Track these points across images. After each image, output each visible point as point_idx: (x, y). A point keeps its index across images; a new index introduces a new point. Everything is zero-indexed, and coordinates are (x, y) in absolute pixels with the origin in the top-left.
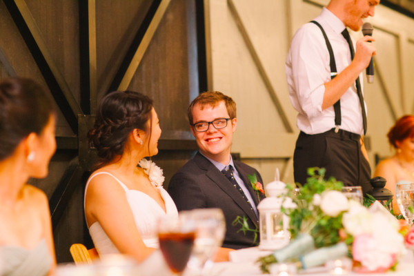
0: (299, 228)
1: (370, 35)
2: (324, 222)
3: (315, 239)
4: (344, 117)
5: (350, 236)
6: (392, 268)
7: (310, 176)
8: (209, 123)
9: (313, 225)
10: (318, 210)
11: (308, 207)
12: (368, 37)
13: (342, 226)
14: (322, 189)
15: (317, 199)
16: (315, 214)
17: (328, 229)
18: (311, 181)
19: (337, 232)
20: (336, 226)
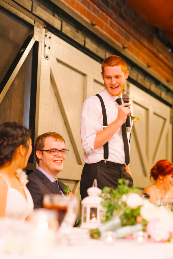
0: (112, 214)
1: (128, 102)
2: (128, 212)
3: (122, 221)
4: (110, 153)
5: (144, 220)
6: (169, 240)
7: (120, 184)
8: (59, 151)
9: (122, 213)
10: (125, 204)
11: (118, 202)
12: (127, 104)
13: (139, 214)
14: (127, 192)
15: (124, 198)
16: (122, 207)
17: (130, 216)
18: (120, 187)
19: (135, 218)
20: (135, 214)
